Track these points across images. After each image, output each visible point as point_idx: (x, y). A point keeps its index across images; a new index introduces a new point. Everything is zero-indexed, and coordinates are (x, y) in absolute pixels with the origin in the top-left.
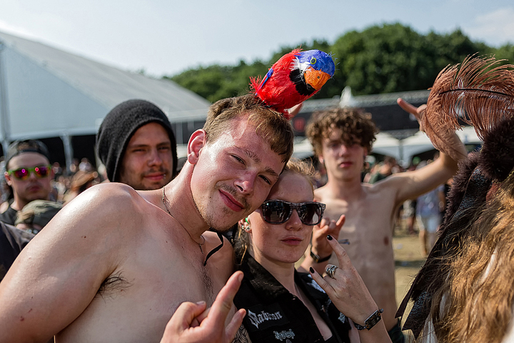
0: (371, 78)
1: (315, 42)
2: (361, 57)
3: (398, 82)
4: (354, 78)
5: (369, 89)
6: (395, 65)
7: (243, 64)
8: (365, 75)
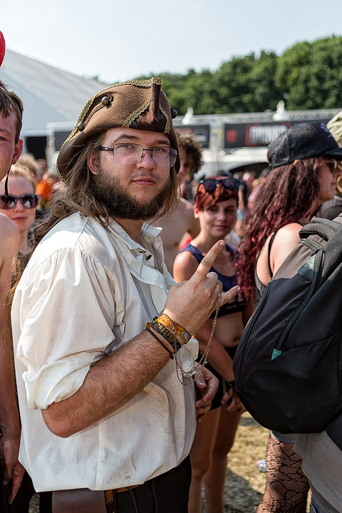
0: (312, 93)
1: (263, 53)
2: (304, 70)
3: (338, 97)
4: (296, 93)
5: (310, 103)
6: (337, 80)
7: (192, 72)
8: (307, 90)
